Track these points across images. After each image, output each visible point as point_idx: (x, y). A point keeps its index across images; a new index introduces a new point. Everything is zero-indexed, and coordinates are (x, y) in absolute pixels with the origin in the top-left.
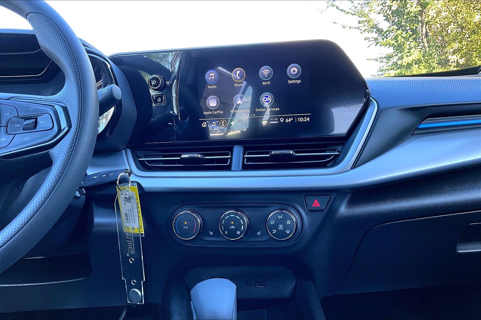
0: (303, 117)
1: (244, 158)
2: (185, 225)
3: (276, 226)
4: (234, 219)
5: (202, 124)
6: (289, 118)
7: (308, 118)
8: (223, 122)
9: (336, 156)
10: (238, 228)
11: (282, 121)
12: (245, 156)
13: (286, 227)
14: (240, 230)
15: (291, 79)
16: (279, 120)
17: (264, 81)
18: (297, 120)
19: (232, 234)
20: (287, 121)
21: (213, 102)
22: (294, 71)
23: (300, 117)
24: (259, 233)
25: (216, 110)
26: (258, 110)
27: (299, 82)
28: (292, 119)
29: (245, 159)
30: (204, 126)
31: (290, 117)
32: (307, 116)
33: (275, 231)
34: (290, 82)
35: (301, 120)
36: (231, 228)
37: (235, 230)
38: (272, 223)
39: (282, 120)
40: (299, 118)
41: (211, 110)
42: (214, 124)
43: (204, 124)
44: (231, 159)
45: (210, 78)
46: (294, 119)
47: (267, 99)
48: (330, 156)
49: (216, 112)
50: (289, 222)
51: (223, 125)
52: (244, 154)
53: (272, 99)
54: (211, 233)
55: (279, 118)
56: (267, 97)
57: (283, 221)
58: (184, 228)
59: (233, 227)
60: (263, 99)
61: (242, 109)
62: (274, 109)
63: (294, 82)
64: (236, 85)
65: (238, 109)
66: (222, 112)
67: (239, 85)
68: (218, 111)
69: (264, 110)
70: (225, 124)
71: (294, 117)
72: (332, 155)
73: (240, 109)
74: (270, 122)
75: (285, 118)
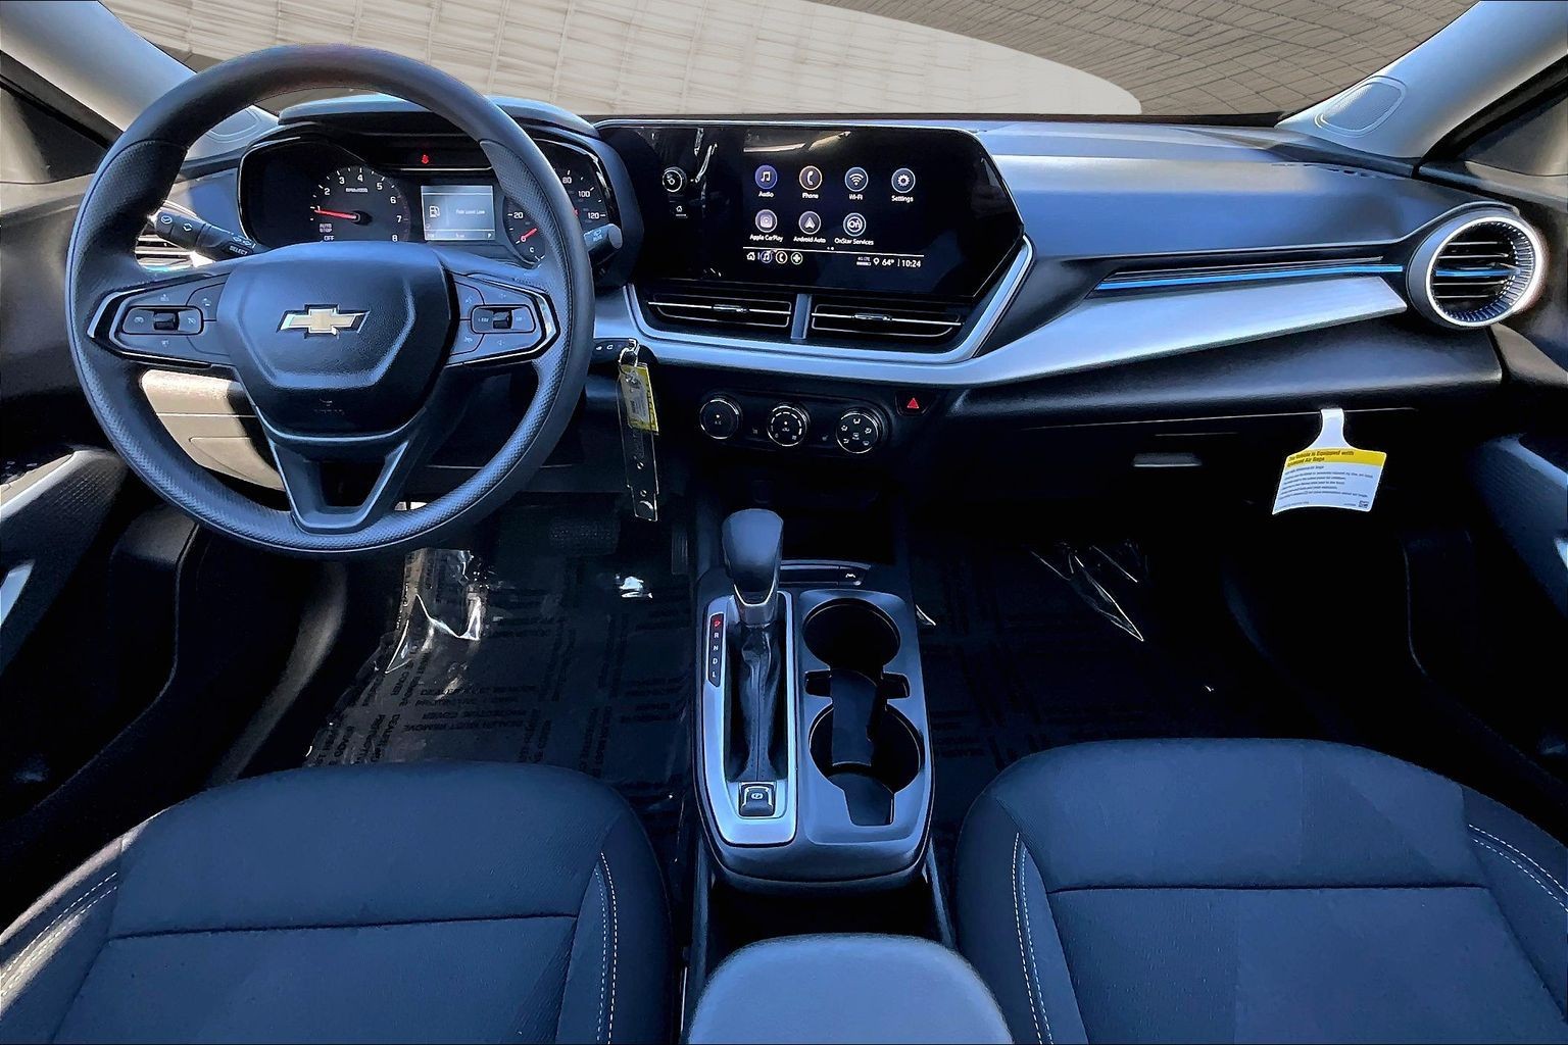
0: (911, 259)
1: (811, 317)
2: (719, 419)
3: (848, 434)
4: (789, 418)
5: (748, 256)
6: (888, 258)
7: (919, 262)
8: (782, 255)
9: (955, 329)
10: (795, 431)
11: (876, 263)
12: (813, 314)
13: (863, 436)
14: (797, 435)
15: (898, 195)
16: (871, 261)
17: (853, 193)
18: (901, 263)
19: (785, 438)
20: (884, 263)
21: (766, 220)
22: (904, 181)
23: (906, 259)
24: (824, 439)
25: (771, 234)
26: (840, 241)
27: (910, 200)
28: (893, 261)
29: (813, 319)
30: (751, 258)
31: (891, 258)
32: (917, 259)
33: (847, 441)
34: (895, 199)
35: (908, 263)
36: (783, 429)
37: (789, 435)
38: (844, 429)
39: (876, 261)
40: (904, 261)
41: (764, 234)
42: (768, 256)
43: (751, 255)
44: (792, 316)
45: (763, 180)
46: (896, 262)
47: (855, 224)
48: (947, 327)
49: (770, 238)
50: (868, 431)
51: (782, 260)
52: (812, 311)
53: (863, 226)
54: (756, 431)
55: (872, 257)
56: (855, 220)
57: (860, 428)
58: (716, 423)
59: (787, 430)
60: (849, 224)
61: (814, 236)
62: (864, 242)
63: (902, 199)
64: (805, 195)
65: (806, 236)
66: (780, 239)
67: (810, 196)
68: (775, 237)
69: (849, 242)
70: (784, 258)
71: (896, 258)
72: (950, 326)
73: (810, 236)
74: (858, 263)
75: (882, 258)
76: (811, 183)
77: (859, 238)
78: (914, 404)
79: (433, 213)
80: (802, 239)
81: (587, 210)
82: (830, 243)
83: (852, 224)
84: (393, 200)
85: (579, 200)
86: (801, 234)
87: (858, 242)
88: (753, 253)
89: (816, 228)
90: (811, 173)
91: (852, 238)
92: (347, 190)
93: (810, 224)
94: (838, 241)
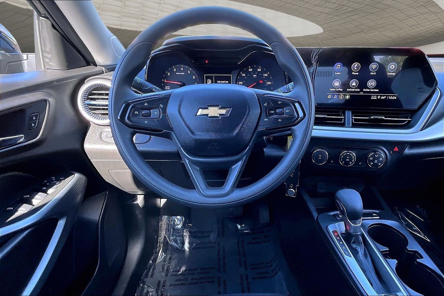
0: (393, 96)
1: (352, 119)
2: (320, 157)
3: (373, 161)
4: (349, 155)
6: (383, 96)
7: (396, 97)
8: (341, 96)
9: (409, 121)
10: (351, 160)
11: (379, 98)
12: (353, 117)
13: (379, 161)
14: (352, 162)
15: (390, 72)
16: (377, 97)
17: (372, 72)
19: (347, 163)
20: (382, 98)
21: (337, 83)
22: (392, 67)
23: (391, 96)
24: (360, 163)
25: (338, 88)
27: (394, 74)
28: (385, 97)
30: (329, 97)
31: (385, 96)
32: (395, 96)
33: (372, 164)
34: (388, 74)
35: (391, 98)
36: (346, 160)
37: (349, 162)
38: (371, 159)
39: (379, 97)
40: (390, 97)
41: (335, 88)
42: (336, 96)
44: (344, 119)
45: (337, 68)
46: (387, 97)
47: (372, 84)
48: (405, 121)
49: (338, 90)
50: (381, 159)
51: (341, 98)
52: (352, 117)
54: (332, 162)
55: (377, 96)
56: (372, 82)
57: (378, 158)
58: (319, 158)
59: (348, 160)
60: (369, 84)
61: (355, 88)
62: (375, 90)
63: (392, 74)
64: (353, 73)
65: (352, 88)
66: (342, 90)
67: (355, 74)
68: (340, 89)
69: (369, 90)
70: (342, 97)
71: (387, 96)
72: (407, 120)
73: (354, 88)
74: (372, 98)
75: (381, 96)
76: (356, 69)
77: (372, 89)
78: (396, 149)
79: (209, 82)
80: (350, 90)
81: (266, 81)
82: (361, 91)
83: (371, 84)
84: (194, 77)
85: (263, 77)
86: (350, 88)
87: (372, 90)
88: (330, 96)
89: (356, 85)
90: (356, 65)
91: (370, 89)
92: (177, 73)
93: (354, 84)
94: (364, 90)
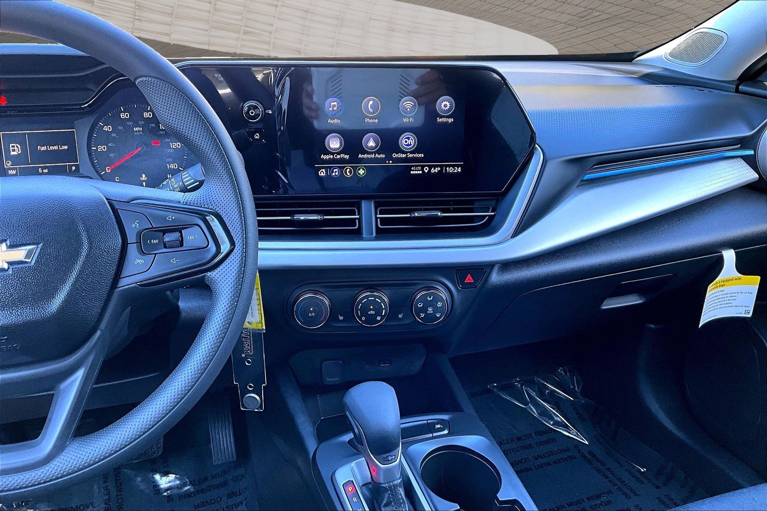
0: (453, 166)
1: (377, 218)
2: (312, 312)
3: (424, 309)
4: (374, 303)
5: (319, 172)
6: (435, 167)
7: (460, 168)
8: (348, 170)
9: (491, 218)
10: (378, 312)
11: (426, 171)
12: (378, 216)
13: (436, 309)
14: (381, 316)
15: (441, 117)
16: (422, 170)
17: (406, 117)
18: (446, 170)
19: (371, 319)
20: (433, 171)
21: (334, 142)
22: (446, 106)
23: (449, 166)
24: (400, 316)
25: (339, 153)
26: (396, 155)
27: (451, 120)
28: (439, 169)
29: (379, 220)
30: (322, 174)
31: (437, 166)
32: (458, 166)
33: (422, 315)
34: (439, 120)
35: (450, 170)
36: (369, 313)
37: (375, 315)
38: (420, 305)
39: (426, 169)
40: (448, 168)
41: (333, 154)
42: (336, 172)
43: (322, 171)
44: (360, 220)
45: (331, 109)
46: (442, 169)
47: (409, 142)
48: (484, 217)
49: (338, 157)
50: (440, 304)
51: (349, 174)
52: (376, 214)
53: (415, 143)
54: (341, 318)
55: (423, 167)
56: (408, 138)
57: (433, 304)
58: (310, 315)
59: (372, 312)
60: (404, 142)
61: (375, 153)
62: (416, 155)
63: (444, 120)
64: (367, 120)
65: (369, 153)
66: (347, 157)
67: (371, 121)
68: (342, 155)
69: (404, 156)
70: (350, 172)
71: (441, 166)
72: (486, 216)
73: (372, 153)
74: (412, 172)
75: (430, 167)
76: (371, 110)
77: (411, 153)
78: (469, 279)
79: (14, 150)
80: (366, 156)
81: (169, 140)
82: (389, 157)
83: (406, 142)
85: (161, 132)
86: (364, 152)
87: (411, 155)
88: (324, 170)
89: (376, 146)
90: (371, 103)
91: (406, 153)
93: (371, 144)
94: (395, 155)
